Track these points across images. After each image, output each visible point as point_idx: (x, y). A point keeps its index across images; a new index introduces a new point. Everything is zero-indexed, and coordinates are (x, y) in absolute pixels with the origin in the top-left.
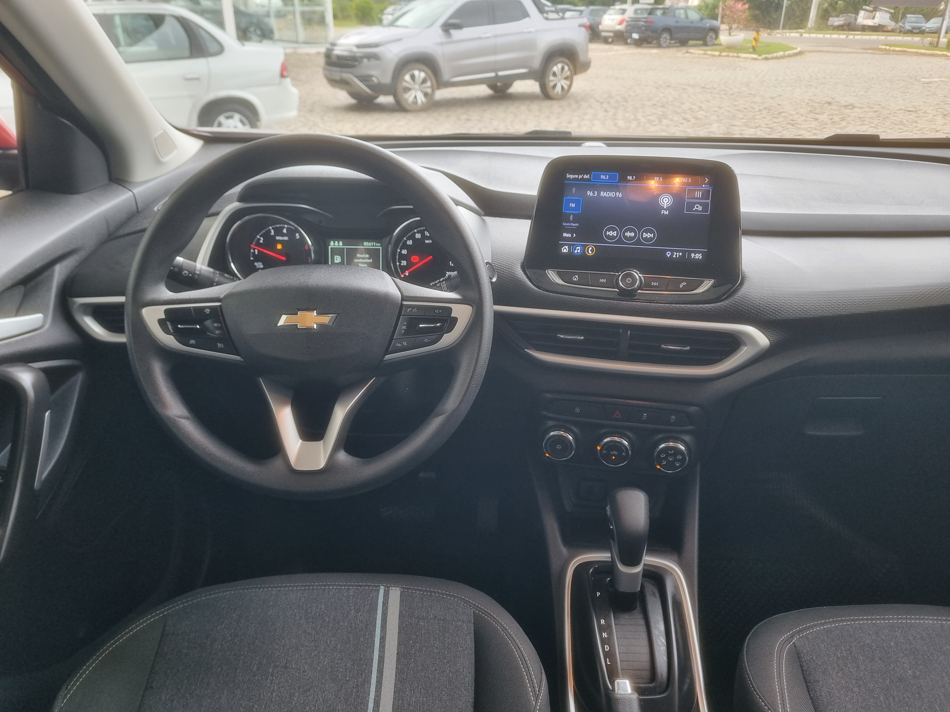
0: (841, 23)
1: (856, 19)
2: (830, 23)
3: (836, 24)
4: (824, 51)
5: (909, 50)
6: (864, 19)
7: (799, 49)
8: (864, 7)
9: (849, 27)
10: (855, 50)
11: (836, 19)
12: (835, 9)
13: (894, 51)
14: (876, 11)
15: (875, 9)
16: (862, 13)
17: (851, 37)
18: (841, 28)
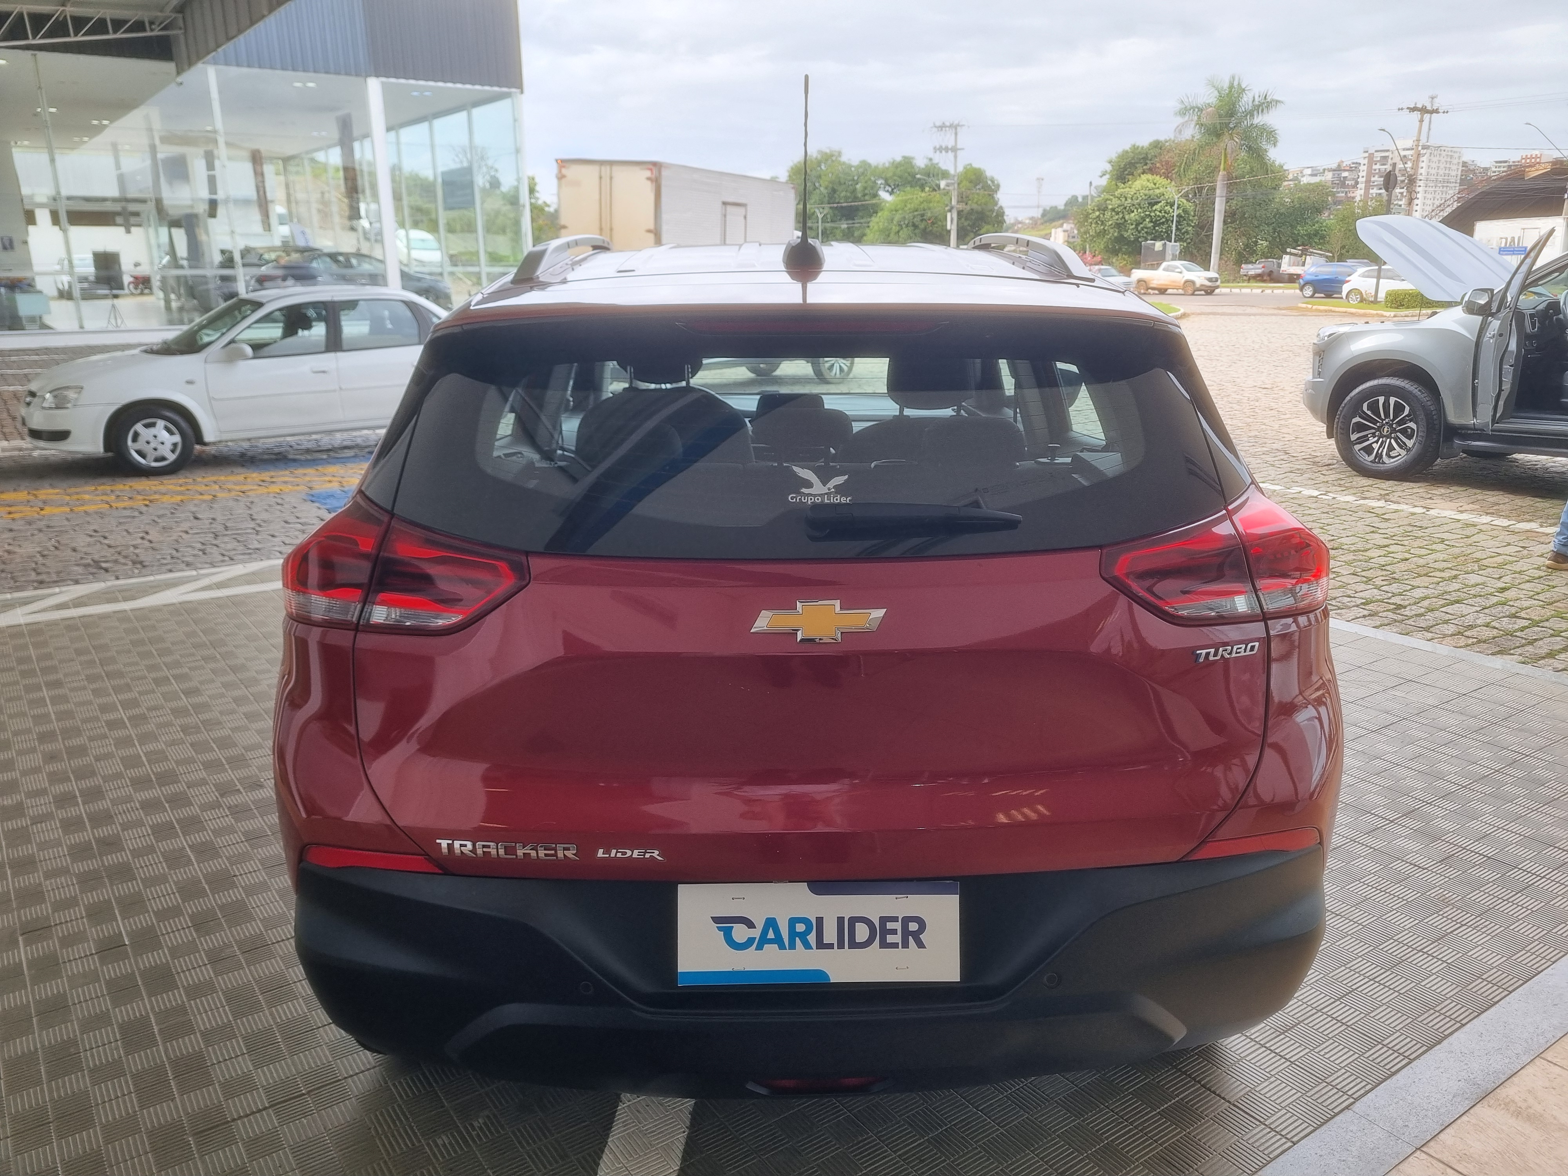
0: (1259, 271)
1: (1279, 266)
2: (1242, 272)
3: (1252, 273)
4: (1218, 314)
5: (1337, 309)
6: (1290, 265)
7: (1182, 311)
8: (1288, 250)
9: (1271, 277)
10: (1265, 311)
11: (1250, 266)
12: (1254, 252)
13: (1317, 310)
14: (1306, 255)
15: (1304, 253)
16: (1286, 258)
17: (1268, 291)
18: (1259, 278)
